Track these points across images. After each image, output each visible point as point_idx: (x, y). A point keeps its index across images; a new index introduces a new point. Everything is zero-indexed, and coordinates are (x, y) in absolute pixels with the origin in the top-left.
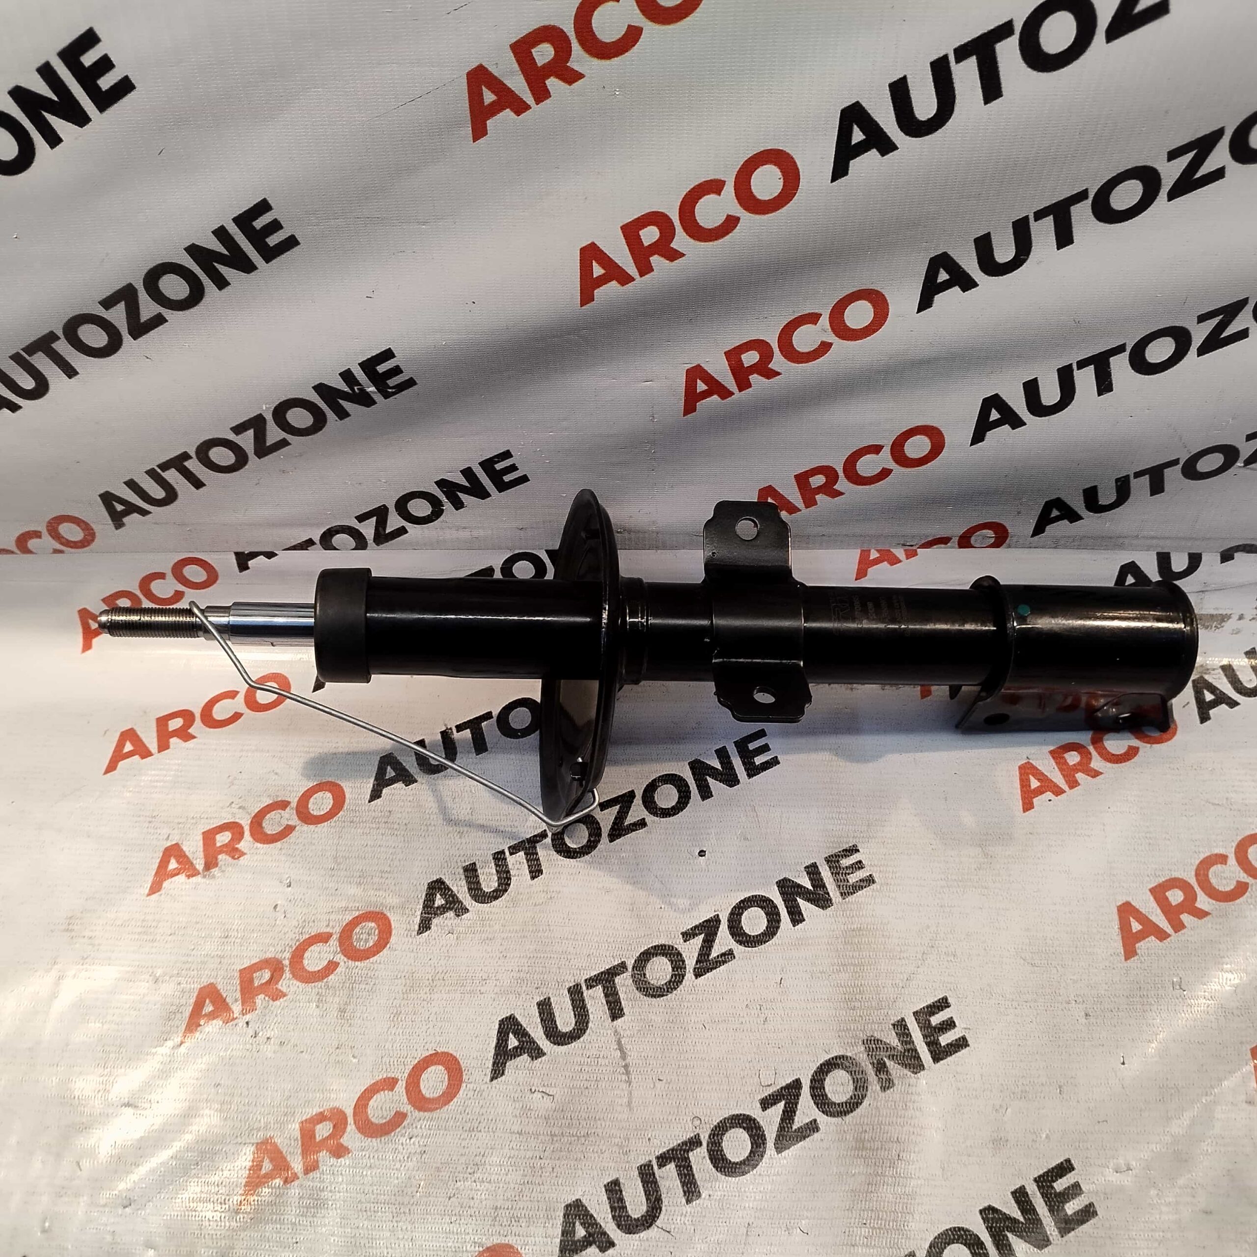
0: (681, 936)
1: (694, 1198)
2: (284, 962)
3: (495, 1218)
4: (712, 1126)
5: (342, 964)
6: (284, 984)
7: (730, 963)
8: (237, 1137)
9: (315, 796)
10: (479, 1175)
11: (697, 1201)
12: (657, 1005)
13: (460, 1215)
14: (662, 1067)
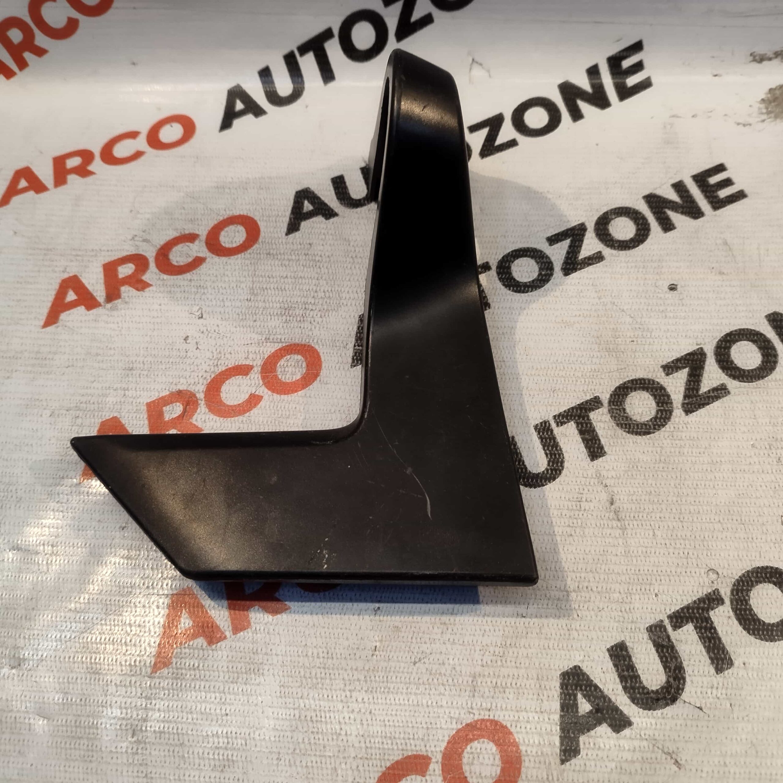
0: (661, 370)
1: (725, 666)
2: (198, 395)
3: (474, 687)
4: (733, 580)
5: (266, 397)
6: (199, 420)
7: (725, 399)
8: (148, 587)
9: (226, 229)
10: (448, 636)
11: (730, 671)
12: (643, 444)
13: (429, 684)
14: (661, 512)
